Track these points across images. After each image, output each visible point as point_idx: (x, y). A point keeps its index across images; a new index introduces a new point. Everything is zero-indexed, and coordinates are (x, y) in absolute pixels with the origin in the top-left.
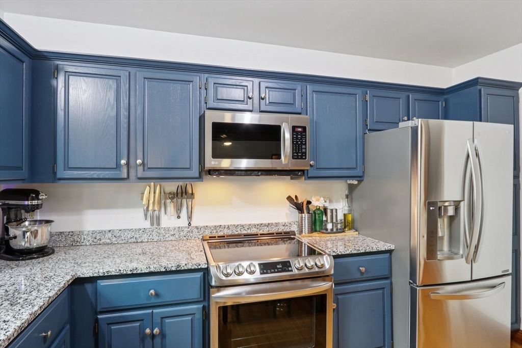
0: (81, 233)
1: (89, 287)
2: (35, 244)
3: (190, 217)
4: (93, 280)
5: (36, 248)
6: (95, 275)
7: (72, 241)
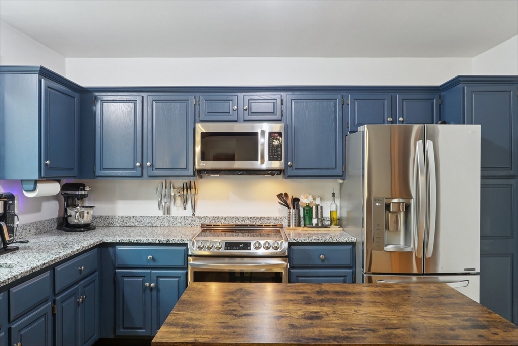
0: (114, 217)
1: (111, 249)
2: (83, 222)
3: (194, 208)
4: (113, 245)
5: (83, 224)
6: (114, 241)
7: (107, 222)
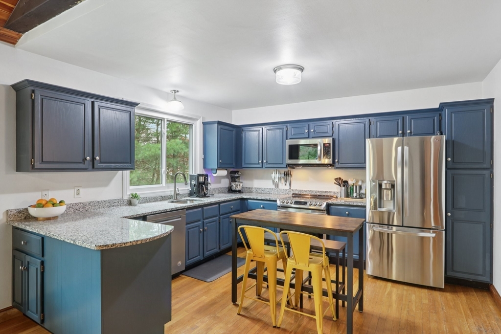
0: (252, 188)
1: (246, 201)
2: (237, 189)
3: (290, 185)
4: (247, 199)
7: (250, 190)
